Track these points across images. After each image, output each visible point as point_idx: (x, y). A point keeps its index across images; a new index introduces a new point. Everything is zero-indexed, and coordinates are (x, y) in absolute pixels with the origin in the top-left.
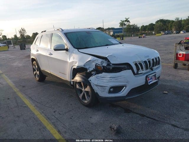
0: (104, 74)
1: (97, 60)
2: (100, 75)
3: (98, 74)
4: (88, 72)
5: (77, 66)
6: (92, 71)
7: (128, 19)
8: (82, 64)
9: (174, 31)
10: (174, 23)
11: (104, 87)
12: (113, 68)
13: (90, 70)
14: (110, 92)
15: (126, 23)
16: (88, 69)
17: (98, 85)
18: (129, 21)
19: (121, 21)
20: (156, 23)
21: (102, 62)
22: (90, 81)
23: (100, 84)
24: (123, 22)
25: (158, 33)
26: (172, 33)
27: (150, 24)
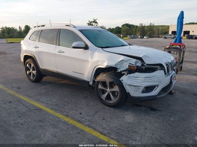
0: (137, 74)
1: (131, 60)
2: (132, 75)
3: (130, 74)
4: (118, 71)
5: (106, 66)
6: (124, 71)
7: (96, 20)
8: (112, 64)
9: (139, 36)
10: (138, 28)
11: (138, 87)
12: (146, 68)
13: (121, 70)
14: (143, 92)
15: (94, 24)
16: (119, 69)
17: (131, 84)
18: (96, 23)
19: (89, 21)
20: (122, 26)
21: (136, 62)
22: (122, 80)
23: (133, 84)
24: (91, 22)
25: (125, 37)
26: (137, 37)
27: (116, 27)
